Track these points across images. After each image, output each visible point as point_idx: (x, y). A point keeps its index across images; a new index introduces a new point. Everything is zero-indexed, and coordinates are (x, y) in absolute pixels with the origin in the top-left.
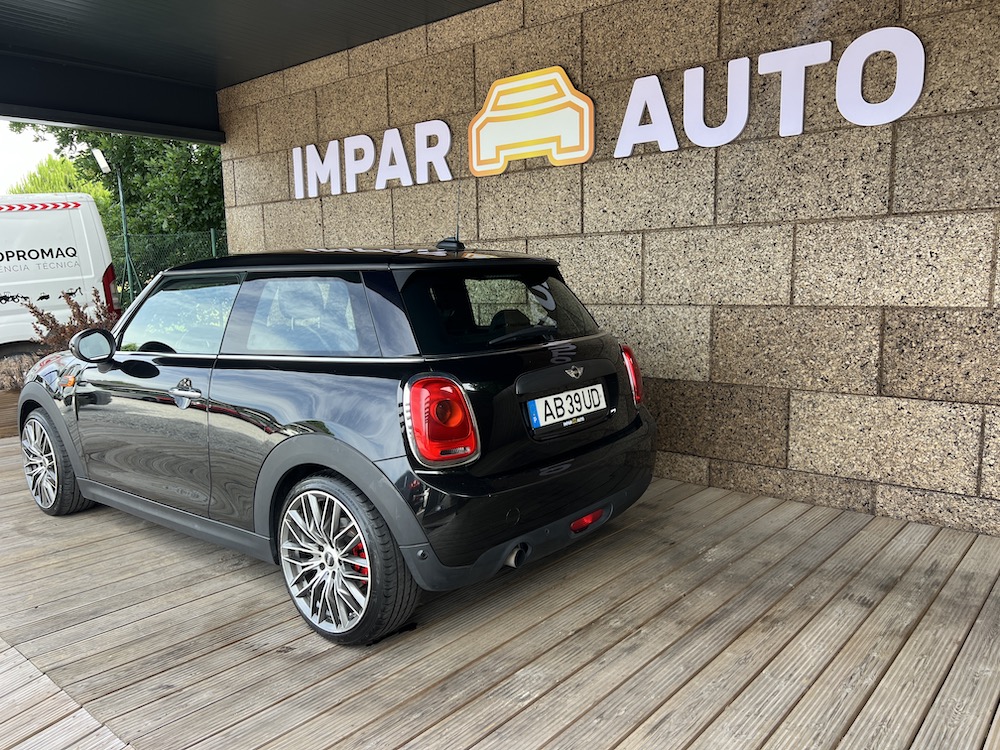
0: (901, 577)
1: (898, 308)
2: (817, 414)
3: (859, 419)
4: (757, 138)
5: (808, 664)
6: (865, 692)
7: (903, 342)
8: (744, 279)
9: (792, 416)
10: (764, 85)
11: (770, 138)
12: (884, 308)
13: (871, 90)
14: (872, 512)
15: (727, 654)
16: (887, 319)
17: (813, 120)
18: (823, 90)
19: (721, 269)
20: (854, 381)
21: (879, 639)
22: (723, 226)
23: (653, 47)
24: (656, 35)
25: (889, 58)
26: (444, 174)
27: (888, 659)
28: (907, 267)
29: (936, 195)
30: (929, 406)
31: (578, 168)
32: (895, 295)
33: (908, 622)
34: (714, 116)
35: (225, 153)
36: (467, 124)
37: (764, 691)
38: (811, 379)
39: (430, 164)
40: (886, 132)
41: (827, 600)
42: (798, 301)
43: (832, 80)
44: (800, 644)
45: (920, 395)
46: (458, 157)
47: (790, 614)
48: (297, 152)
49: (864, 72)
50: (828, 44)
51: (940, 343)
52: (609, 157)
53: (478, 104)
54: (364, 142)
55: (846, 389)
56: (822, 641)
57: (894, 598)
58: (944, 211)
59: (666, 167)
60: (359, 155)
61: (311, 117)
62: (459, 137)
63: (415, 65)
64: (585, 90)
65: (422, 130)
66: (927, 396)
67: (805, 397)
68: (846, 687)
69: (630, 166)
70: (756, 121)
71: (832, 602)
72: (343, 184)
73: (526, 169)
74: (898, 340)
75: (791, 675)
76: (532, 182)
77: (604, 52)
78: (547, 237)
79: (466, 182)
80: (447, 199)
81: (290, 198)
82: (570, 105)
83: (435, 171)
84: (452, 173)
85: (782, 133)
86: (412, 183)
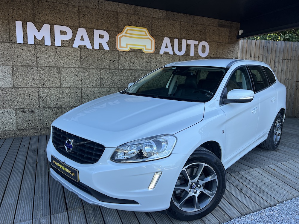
11: (188, 56)
24: (168, 29)
26: (106, 47)
31: (150, 54)
36: (116, 35)
39: (100, 44)
46: (112, 43)
50: (197, 41)
52: (158, 53)
59: (170, 58)
60: (63, 33)
64: (153, 36)
65: (97, 33)
69: (163, 56)
72: (53, 42)
73: (135, 52)
76: (137, 55)
77: (157, 28)
78: (141, 70)
79: (114, 51)
80: (106, 55)
81: (10, 42)
82: (149, 38)
83: (102, 46)
84: (109, 48)
85: (191, 55)
86: (92, 48)
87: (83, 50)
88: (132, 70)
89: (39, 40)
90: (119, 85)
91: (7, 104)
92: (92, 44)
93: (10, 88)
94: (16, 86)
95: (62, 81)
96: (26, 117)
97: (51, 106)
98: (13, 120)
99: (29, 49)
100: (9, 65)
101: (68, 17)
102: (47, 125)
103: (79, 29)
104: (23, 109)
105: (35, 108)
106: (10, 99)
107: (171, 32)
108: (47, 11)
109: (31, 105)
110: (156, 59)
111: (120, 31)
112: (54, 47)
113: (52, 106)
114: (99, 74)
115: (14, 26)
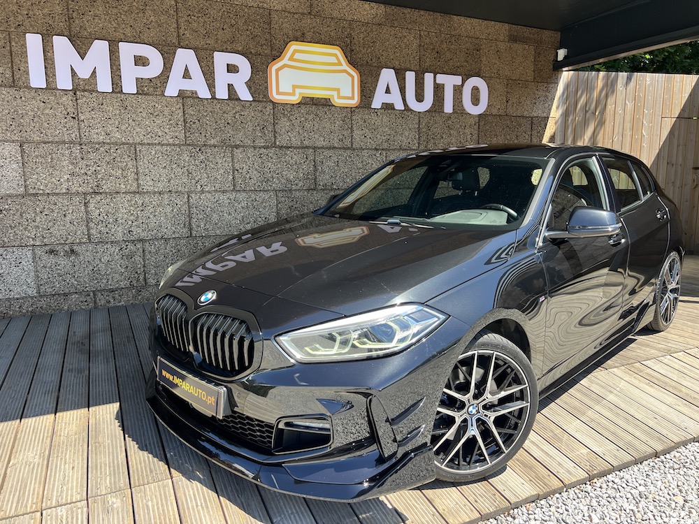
4: (436, 111)
10: (437, 88)
11: (440, 112)
13: (474, 101)
23: (390, 54)
24: (391, 48)
25: (478, 90)
26: (245, 95)
31: (349, 110)
34: (420, 97)
36: (267, 64)
39: (230, 86)
40: (477, 118)
43: (461, 94)
46: (258, 84)
49: (472, 93)
50: (460, 77)
52: (368, 107)
53: (274, 52)
59: (397, 117)
60: (140, 61)
64: (354, 65)
65: (221, 60)
69: (379, 114)
70: (436, 103)
72: (116, 84)
76: (318, 112)
77: (364, 47)
78: (329, 148)
79: (264, 104)
80: (246, 114)
81: (13, 84)
82: (345, 71)
83: (235, 92)
84: (252, 96)
85: (445, 111)
86: (210, 97)
87: (189, 101)
88: (307, 147)
89: (84, 80)
90: (276, 184)
91: (11, 235)
92: (211, 86)
93: (17, 196)
94: (31, 191)
95: (142, 177)
96: (59, 265)
97: (118, 238)
98: (26, 273)
99: (61, 101)
100: (13, 142)
101: (152, 21)
102: (109, 283)
103: (180, 51)
104: (50, 247)
105: (80, 243)
106: (19, 224)
107: (398, 54)
108: (100, 9)
109: (70, 237)
110: (365, 122)
111: (277, 54)
112: (119, 95)
113: (119, 236)
114: (230, 160)
115: (22, 45)
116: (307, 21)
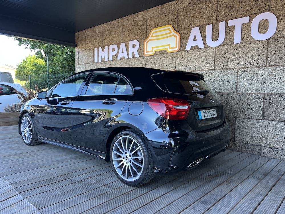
0: (270, 172)
1: (269, 94)
2: (244, 125)
3: (256, 127)
4: (227, 44)
5: (240, 194)
6: (258, 203)
7: (270, 104)
8: (222, 85)
9: (236, 126)
10: (230, 29)
11: (231, 44)
12: (264, 94)
13: (261, 30)
14: (260, 155)
15: (215, 190)
16: (265, 97)
17: (244, 39)
18: (247, 30)
19: (216, 82)
20: (255, 115)
21: (263, 189)
22: (217, 70)
23: (198, 19)
24: (199, 16)
25: (267, 21)
26: (137, 55)
27: (265, 194)
28: (272, 81)
29: (280, 60)
30: (278, 123)
31: (175, 53)
32: (268, 90)
33: (272, 185)
34: (215, 38)
35: (77, 50)
36: (144, 41)
37: (226, 201)
38: (242, 115)
39: (133, 52)
40: (266, 42)
41: (246, 177)
42: (238, 91)
43: (250, 27)
44: (238, 189)
45: (275, 120)
46: (141, 51)
47: (235, 181)
48: (96, 49)
49: (259, 25)
50: (249, 17)
51: (281, 104)
52: (184, 50)
53: (147, 36)
54: (115, 47)
55: (253, 118)
56: (245, 188)
57: (267, 178)
58: (283, 65)
59: (200, 53)
60: (113, 50)
61: (101, 40)
62: (142, 45)
63: (130, 25)
64: (178, 31)
65: (131, 43)
66: (277, 120)
67: (240, 120)
68: (252, 201)
69: (190, 52)
70: (227, 39)
71: (248, 178)
72: (108, 58)
73: (160, 54)
74: (269, 103)
75: (235, 197)
76: (162, 57)
77: (184, 20)
79: (143, 57)
80: (137, 62)
82: (173, 35)
83: (134, 54)
84: (139, 55)
86: (128, 58)
87: (123, 60)
89: (103, 58)
92: (128, 54)
101: (117, 36)
103: (121, 44)
108: (107, 37)
110: (182, 58)
115: (95, 51)
116: (160, 18)
